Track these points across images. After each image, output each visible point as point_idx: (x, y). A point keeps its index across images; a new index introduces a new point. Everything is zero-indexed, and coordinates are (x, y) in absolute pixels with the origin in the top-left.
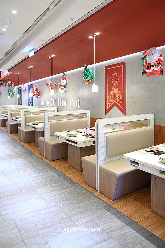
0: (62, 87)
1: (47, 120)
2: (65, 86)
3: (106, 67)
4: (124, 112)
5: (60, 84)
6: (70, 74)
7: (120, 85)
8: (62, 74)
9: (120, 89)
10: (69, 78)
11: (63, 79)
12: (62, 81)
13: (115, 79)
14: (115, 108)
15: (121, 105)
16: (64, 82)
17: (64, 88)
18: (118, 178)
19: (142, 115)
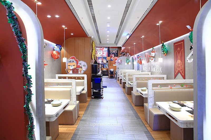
0: (152, 58)
2: (154, 57)
3: (175, 44)
4: (184, 78)
5: (151, 56)
6: (157, 49)
7: (181, 56)
8: (152, 48)
9: (181, 61)
10: (156, 52)
11: (152, 52)
12: (152, 53)
13: (179, 53)
14: (179, 74)
15: (182, 72)
16: (153, 54)
17: (153, 58)
19: (187, 80)
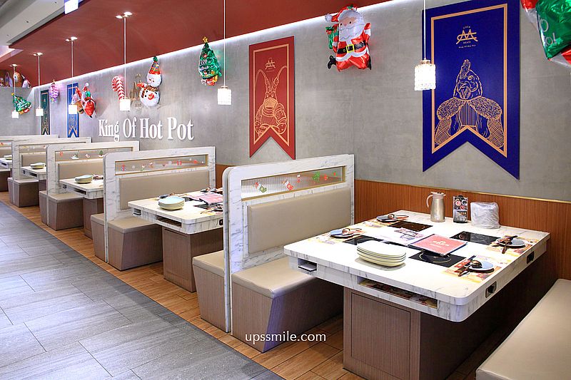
0: (150, 92)
1: (111, 171)
2: (157, 89)
3: (252, 47)
4: (291, 152)
5: (145, 85)
6: (169, 61)
7: (281, 88)
8: (151, 60)
9: (281, 100)
10: (168, 70)
11: (152, 72)
12: (150, 76)
13: (271, 75)
14: (271, 143)
15: (285, 136)
16: (155, 79)
17: (154, 93)
18: (274, 299)
19: (328, 158)
